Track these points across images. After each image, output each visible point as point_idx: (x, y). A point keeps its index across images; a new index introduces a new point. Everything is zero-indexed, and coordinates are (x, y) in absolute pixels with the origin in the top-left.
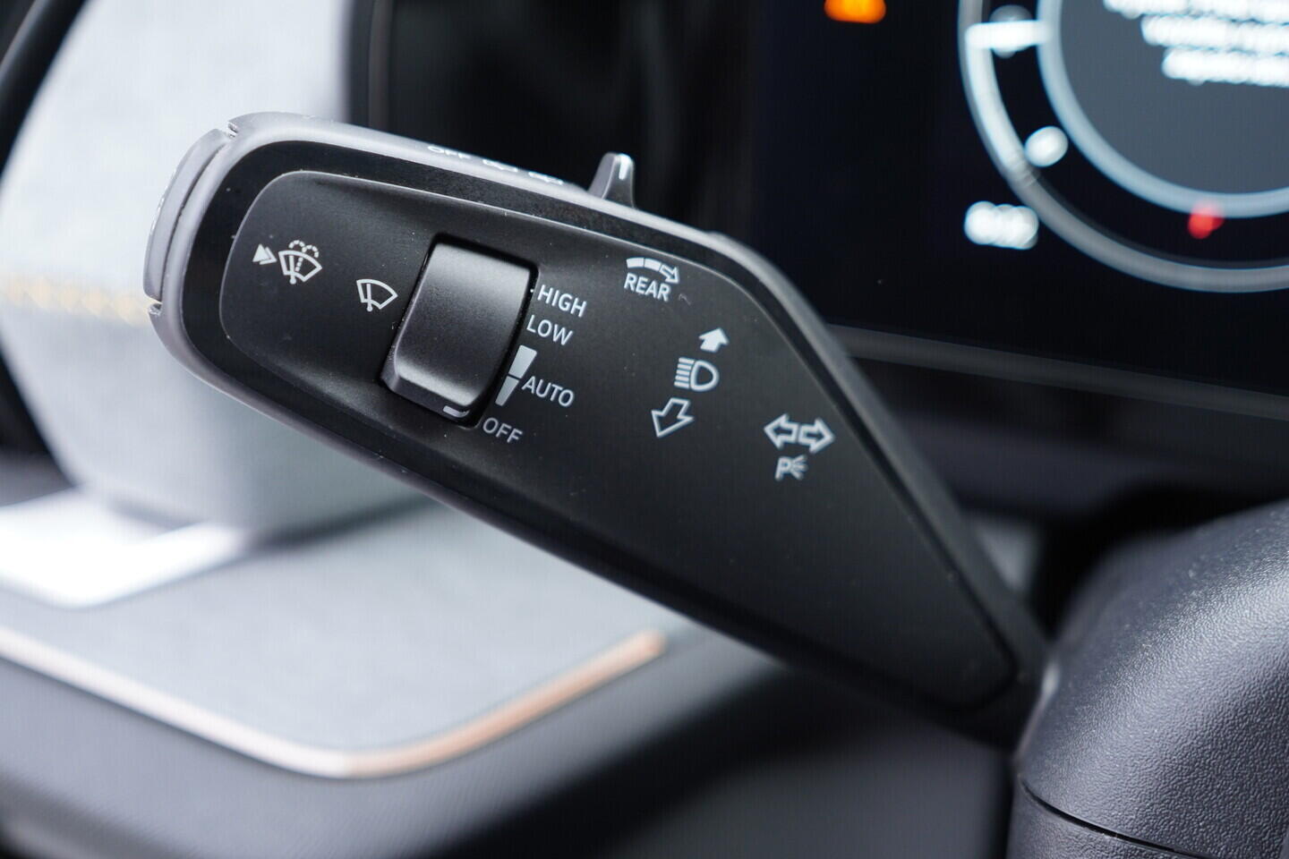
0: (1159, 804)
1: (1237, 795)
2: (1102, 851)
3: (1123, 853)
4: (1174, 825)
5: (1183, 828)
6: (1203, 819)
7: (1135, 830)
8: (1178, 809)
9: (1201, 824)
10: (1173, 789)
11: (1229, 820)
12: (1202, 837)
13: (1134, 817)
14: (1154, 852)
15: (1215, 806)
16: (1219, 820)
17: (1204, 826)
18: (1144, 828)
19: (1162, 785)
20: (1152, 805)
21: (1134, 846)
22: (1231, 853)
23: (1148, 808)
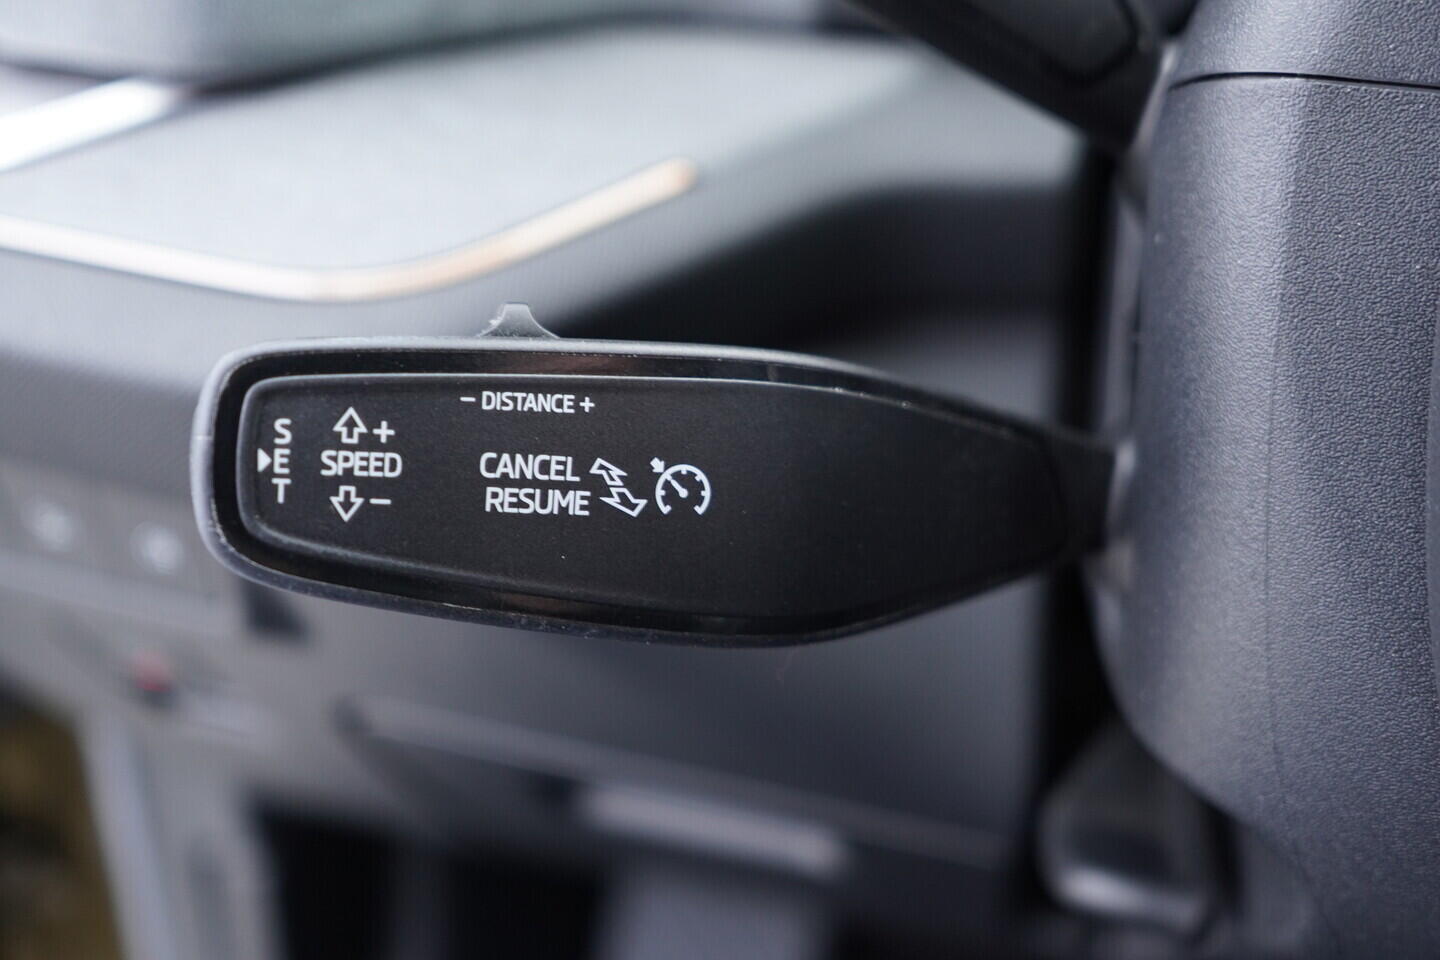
0: (1345, 32)
1: (1430, 8)
2: (1282, 96)
3: (1306, 93)
4: (1362, 53)
5: (1371, 54)
6: (1392, 42)
7: (1319, 66)
8: (1365, 35)
9: (1391, 46)
10: (1360, 13)
11: (1422, 37)
12: (1393, 61)
13: (1316, 52)
14: (1340, 86)
15: (1406, 24)
16: (1411, 39)
17: (1394, 49)
18: (1329, 61)
19: (1347, 11)
20: (1336, 35)
21: (1318, 83)
22: (1425, 74)
23: (1332, 38)
